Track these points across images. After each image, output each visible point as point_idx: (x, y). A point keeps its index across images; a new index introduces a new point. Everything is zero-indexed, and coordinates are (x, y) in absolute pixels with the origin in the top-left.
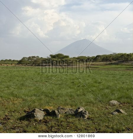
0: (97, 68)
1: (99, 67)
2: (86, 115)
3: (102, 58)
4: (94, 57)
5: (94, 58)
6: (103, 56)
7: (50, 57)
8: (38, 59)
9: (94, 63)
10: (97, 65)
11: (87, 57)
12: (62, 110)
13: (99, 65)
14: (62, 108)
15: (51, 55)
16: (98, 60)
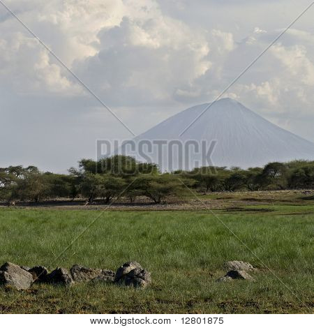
0: (267, 210)
1: (276, 207)
2: (144, 282)
3: (289, 175)
4: (257, 169)
5: (256, 173)
6: (291, 165)
7: (81, 170)
8: (35, 178)
9: (254, 194)
10: (269, 201)
11: (228, 168)
12: (82, 273)
13: (275, 201)
14: (83, 270)
15: (85, 163)
16: (270, 182)
